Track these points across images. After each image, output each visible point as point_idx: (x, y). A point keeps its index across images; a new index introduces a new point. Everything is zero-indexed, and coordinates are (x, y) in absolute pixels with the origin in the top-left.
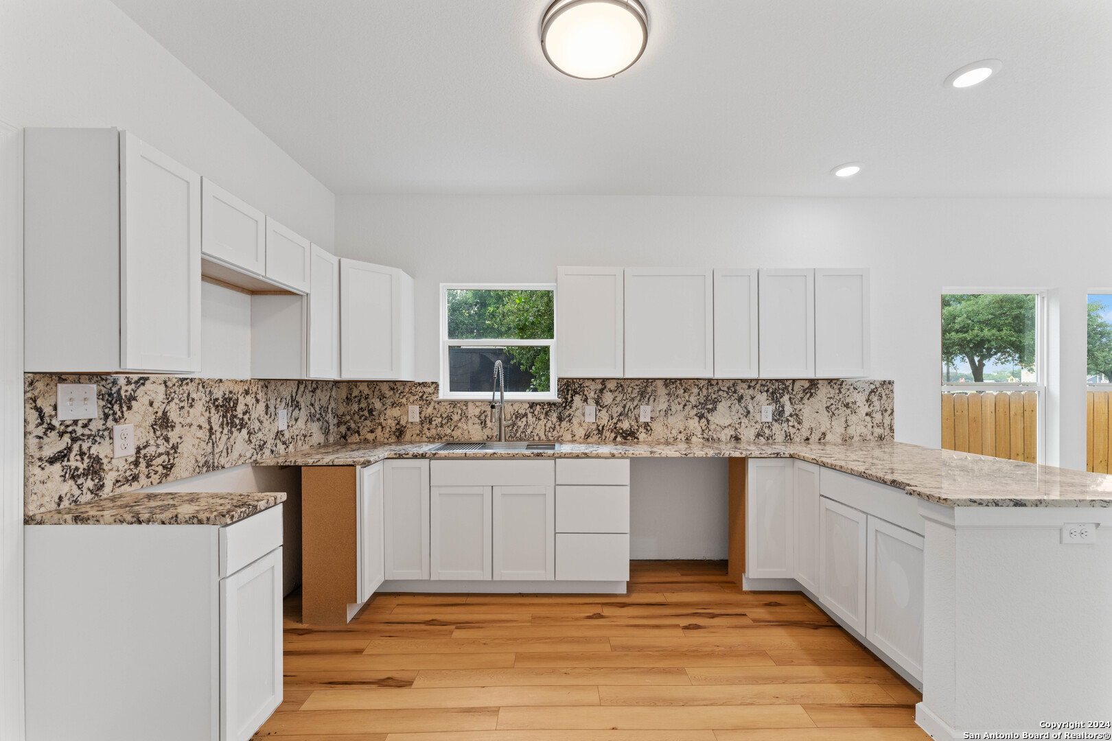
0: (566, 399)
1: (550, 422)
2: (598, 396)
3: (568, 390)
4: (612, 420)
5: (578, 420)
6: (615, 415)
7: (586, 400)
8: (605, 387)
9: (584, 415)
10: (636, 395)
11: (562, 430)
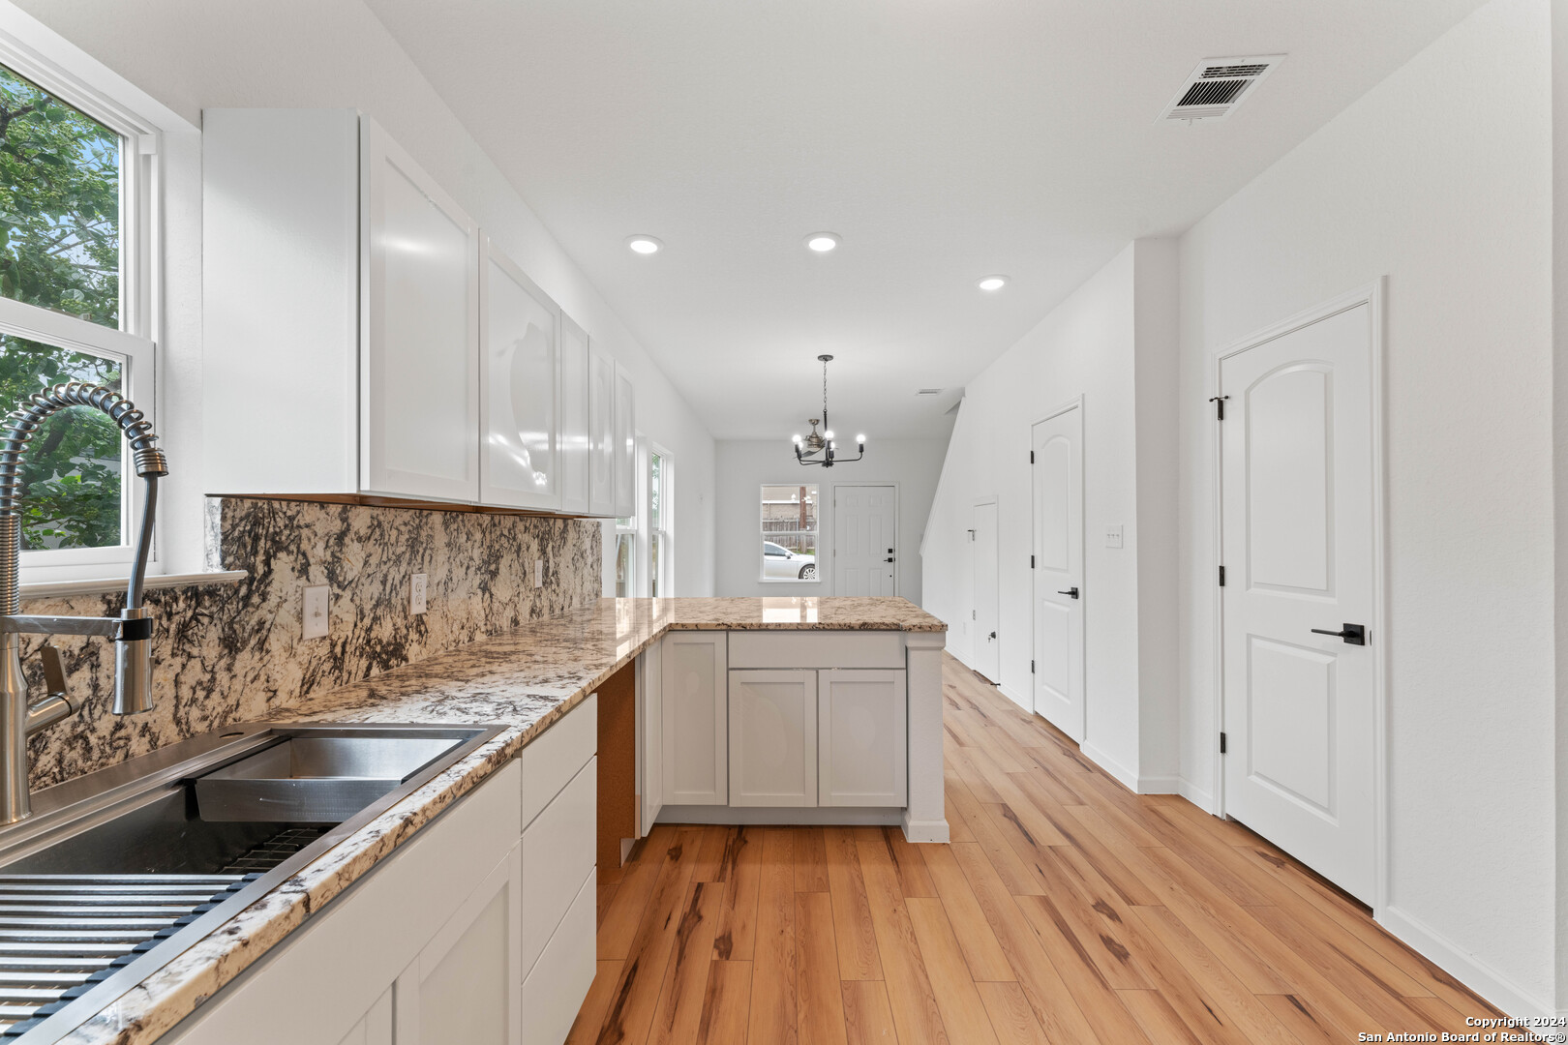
0: (251, 569)
1: (196, 664)
2: (333, 555)
3: (256, 539)
4: (362, 620)
5: (285, 638)
6: (368, 607)
7: (304, 570)
8: (348, 529)
9: (300, 617)
10: (403, 549)
11: (237, 685)
